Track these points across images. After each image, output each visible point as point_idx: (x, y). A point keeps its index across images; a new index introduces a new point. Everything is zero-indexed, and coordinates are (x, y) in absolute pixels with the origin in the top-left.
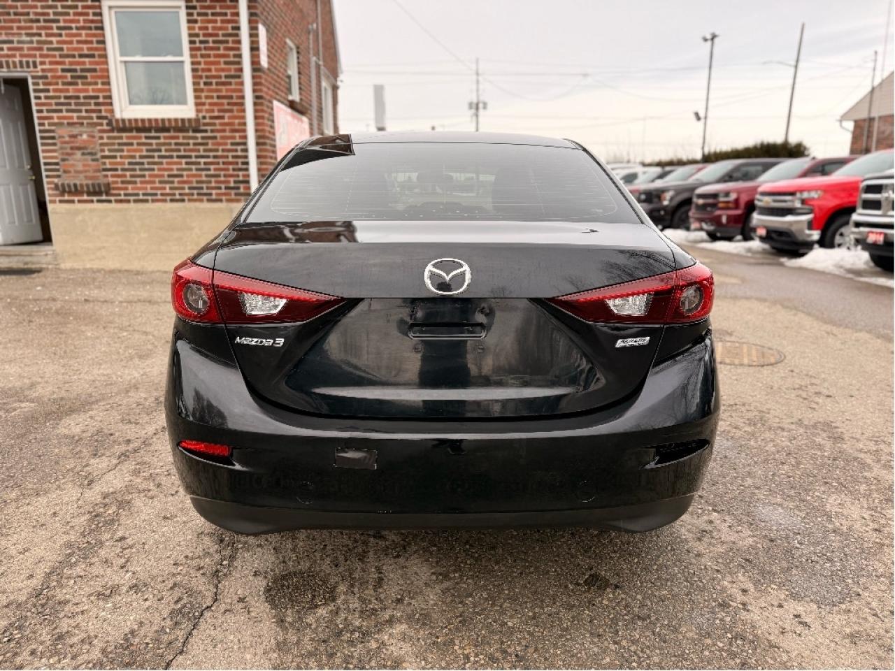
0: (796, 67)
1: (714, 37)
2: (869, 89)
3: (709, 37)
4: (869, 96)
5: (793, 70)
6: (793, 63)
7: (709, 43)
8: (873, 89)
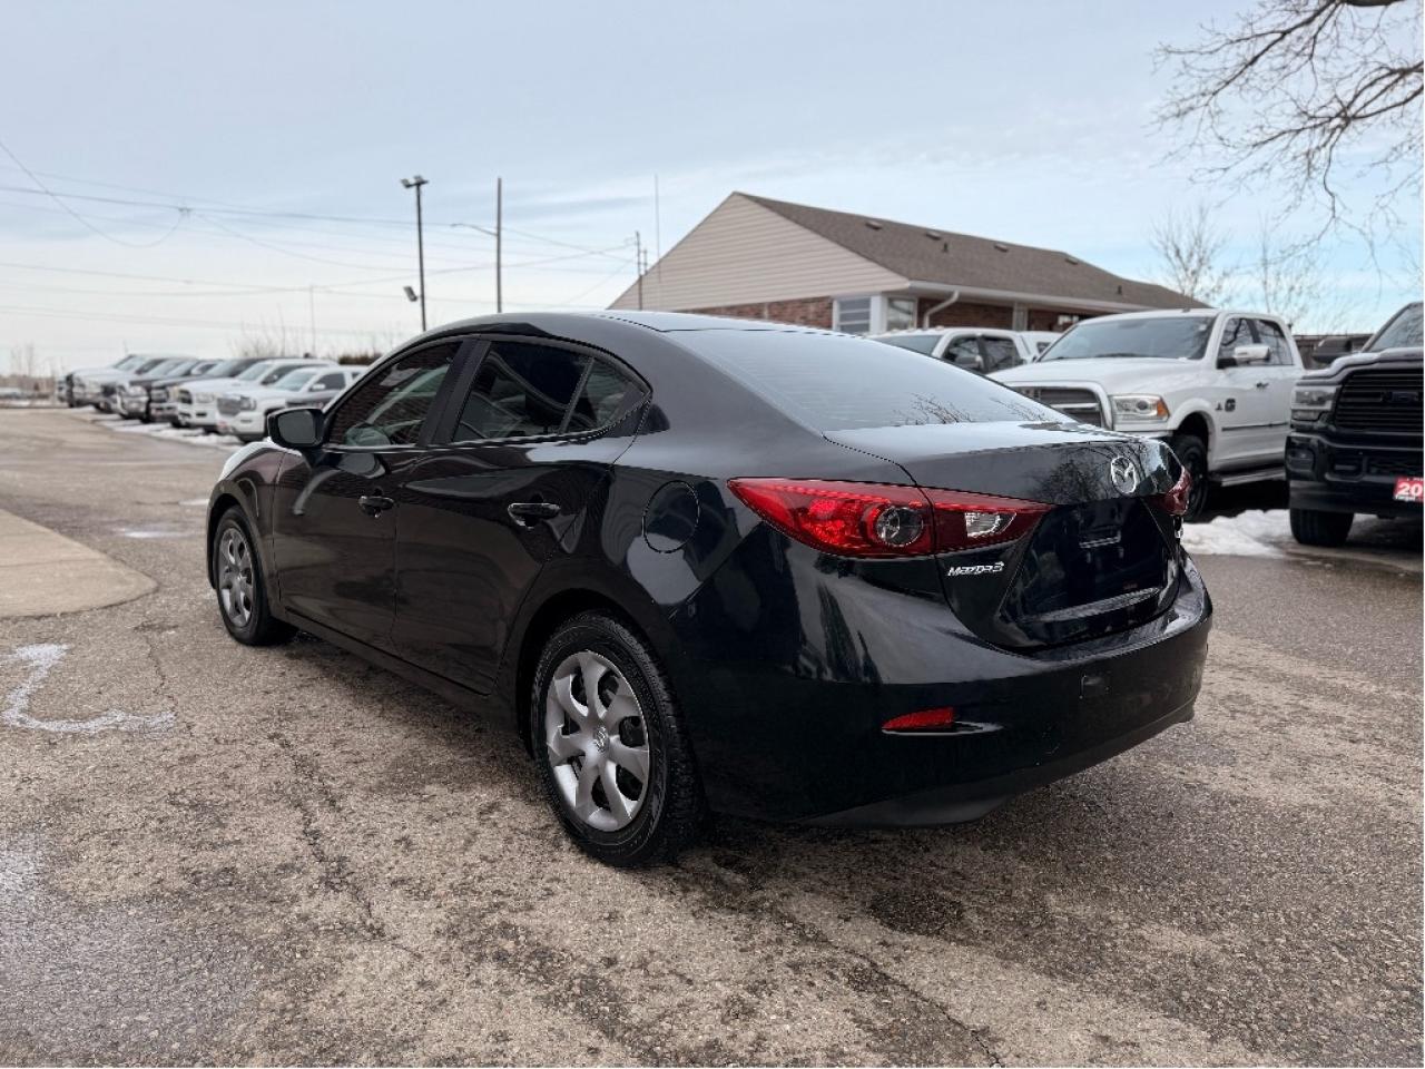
0: (498, 235)
1: (419, 183)
2: (637, 278)
3: (412, 181)
4: (637, 287)
5: (495, 240)
6: (495, 231)
7: (414, 189)
8: (641, 278)
